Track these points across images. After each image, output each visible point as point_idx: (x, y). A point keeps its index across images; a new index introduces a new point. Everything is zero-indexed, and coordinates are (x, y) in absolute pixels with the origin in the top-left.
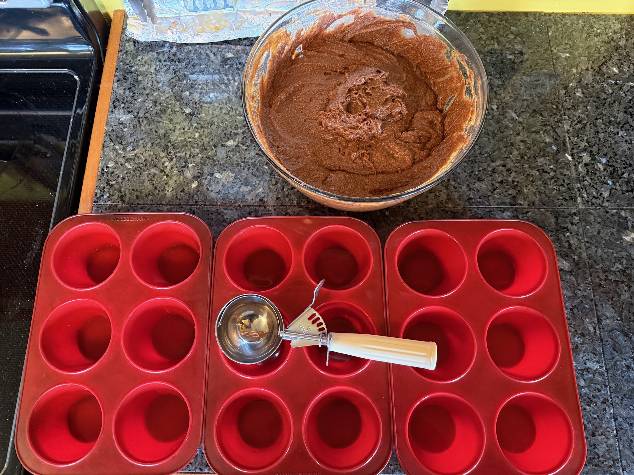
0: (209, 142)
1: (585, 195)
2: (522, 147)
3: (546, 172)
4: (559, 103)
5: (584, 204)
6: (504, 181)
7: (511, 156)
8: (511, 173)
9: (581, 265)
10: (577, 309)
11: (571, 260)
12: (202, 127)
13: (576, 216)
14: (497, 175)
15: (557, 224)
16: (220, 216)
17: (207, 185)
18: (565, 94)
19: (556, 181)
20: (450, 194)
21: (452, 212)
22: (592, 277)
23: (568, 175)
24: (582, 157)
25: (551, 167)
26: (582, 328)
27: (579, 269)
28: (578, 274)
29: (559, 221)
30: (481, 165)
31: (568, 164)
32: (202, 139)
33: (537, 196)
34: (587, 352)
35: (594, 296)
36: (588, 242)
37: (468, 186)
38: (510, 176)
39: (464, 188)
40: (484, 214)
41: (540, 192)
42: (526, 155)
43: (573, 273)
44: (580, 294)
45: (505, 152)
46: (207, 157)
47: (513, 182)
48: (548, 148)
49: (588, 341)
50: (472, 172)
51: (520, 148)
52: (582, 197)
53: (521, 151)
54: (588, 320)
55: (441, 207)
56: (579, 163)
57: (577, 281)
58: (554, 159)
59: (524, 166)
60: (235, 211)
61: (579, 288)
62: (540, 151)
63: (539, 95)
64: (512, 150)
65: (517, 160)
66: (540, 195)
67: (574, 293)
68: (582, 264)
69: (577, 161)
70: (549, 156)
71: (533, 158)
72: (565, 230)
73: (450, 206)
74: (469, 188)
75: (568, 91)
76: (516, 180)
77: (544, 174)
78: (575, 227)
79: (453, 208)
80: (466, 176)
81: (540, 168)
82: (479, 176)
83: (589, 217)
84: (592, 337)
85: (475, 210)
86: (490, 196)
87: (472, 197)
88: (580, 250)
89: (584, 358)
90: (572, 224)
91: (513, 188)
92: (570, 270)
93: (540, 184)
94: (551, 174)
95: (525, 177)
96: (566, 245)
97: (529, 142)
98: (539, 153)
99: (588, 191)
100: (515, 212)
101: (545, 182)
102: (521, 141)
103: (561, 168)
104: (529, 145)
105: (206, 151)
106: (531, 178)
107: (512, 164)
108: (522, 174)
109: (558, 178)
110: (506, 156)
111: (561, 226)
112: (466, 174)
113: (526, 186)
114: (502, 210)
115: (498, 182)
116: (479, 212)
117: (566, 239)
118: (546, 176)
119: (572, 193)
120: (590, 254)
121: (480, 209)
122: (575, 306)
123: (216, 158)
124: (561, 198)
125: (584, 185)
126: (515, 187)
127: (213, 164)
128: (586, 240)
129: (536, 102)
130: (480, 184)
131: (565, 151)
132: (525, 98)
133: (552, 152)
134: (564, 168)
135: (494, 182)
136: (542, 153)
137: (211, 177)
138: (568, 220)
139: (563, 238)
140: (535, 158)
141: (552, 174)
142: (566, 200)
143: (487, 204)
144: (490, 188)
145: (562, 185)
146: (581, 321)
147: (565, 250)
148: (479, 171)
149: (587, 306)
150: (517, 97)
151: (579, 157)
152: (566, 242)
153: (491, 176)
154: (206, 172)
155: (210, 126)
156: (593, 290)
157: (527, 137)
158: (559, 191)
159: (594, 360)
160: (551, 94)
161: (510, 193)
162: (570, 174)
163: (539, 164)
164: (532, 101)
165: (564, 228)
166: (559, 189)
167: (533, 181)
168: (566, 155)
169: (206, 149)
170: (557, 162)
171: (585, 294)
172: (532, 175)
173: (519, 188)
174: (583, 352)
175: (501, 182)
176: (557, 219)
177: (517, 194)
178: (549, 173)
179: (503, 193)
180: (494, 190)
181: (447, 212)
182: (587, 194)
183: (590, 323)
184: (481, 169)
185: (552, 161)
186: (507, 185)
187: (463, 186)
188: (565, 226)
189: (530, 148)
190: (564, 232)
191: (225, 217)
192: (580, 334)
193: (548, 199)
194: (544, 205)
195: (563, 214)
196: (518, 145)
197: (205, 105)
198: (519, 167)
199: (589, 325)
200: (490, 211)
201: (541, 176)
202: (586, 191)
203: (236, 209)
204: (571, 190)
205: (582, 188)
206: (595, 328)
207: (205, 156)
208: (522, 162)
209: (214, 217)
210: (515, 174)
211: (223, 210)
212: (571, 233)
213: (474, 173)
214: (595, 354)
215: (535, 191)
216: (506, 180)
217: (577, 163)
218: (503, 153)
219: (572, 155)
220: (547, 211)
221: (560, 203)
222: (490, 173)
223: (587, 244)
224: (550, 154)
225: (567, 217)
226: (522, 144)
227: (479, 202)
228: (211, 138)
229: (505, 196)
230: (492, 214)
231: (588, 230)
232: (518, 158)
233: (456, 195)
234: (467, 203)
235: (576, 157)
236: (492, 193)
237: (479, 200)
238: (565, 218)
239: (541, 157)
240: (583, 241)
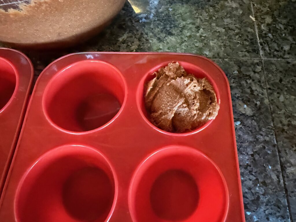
1: (267, 49)
2: (211, 10)
3: (232, 29)
5: (266, 55)
6: (192, 36)
7: (201, 17)
8: (199, 30)
9: (263, 110)
10: (259, 154)
11: (253, 105)
13: (258, 65)
14: (186, 31)
15: (240, 72)
19: (240, 37)
22: (275, 122)
24: (264, 19)
25: (237, 25)
26: (264, 176)
27: (261, 114)
28: (260, 119)
29: (242, 69)
31: (251, 23)
33: (222, 48)
34: (269, 204)
35: (277, 142)
36: (270, 89)
38: (198, 32)
41: (225, 45)
42: (215, 17)
43: (255, 118)
44: (261, 138)
45: (196, 14)
47: (201, 36)
48: (235, 12)
49: (271, 192)
51: (209, 11)
52: (265, 50)
53: (210, 13)
54: (270, 167)
56: (262, 23)
57: (259, 126)
58: (239, 20)
59: (212, 25)
61: (261, 132)
62: (227, 14)
64: (202, 12)
66: (225, 48)
67: (255, 138)
68: (264, 109)
69: (260, 22)
70: (235, 17)
71: (221, 19)
72: (247, 77)
76: (204, 35)
77: (230, 31)
78: (257, 76)
80: (159, 31)
81: (226, 26)
83: (272, 66)
84: (276, 187)
86: (178, 47)
87: (161, 47)
88: (262, 96)
89: (267, 212)
90: (255, 72)
91: (200, 42)
92: (252, 115)
93: (226, 39)
94: (235, 31)
95: (212, 33)
96: (248, 91)
97: (218, 7)
98: (226, 15)
99: (270, 45)
101: (230, 37)
102: (211, 6)
103: (246, 26)
104: (217, 9)
106: (218, 34)
107: (201, 23)
108: (209, 30)
109: (242, 35)
110: (196, 17)
111: (243, 74)
113: (212, 40)
115: (187, 36)
117: (248, 86)
118: (231, 33)
119: (255, 47)
120: (272, 100)
122: (256, 152)
124: (245, 50)
125: (266, 41)
126: (202, 41)
128: (268, 86)
130: (170, 37)
131: (250, 13)
133: (238, 14)
134: (248, 27)
135: (183, 37)
136: (228, 16)
138: (250, 69)
139: (245, 85)
141: (237, 31)
142: (248, 52)
145: (245, 40)
146: (263, 168)
147: (247, 95)
148: (171, 28)
149: (269, 152)
151: (262, 18)
152: (248, 88)
153: (181, 31)
156: (275, 135)
157: (216, 3)
158: (243, 45)
159: (278, 214)
161: (197, 45)
162: (253, 31)
163: (226, 24)
165: (247, 76)
166: (243, 43)
167: (219, 36)
168: (251, 16)
170: (242, 22)
171: (267, 139)
172: (219, 32)
173: (205, 42)
174: (265, 204)
175: (190, 37)
176: (240, 68)
177: (204, 46)
178: (234, 30)
179: (190, 45)
180: (183, 42)
182: (269, 47)
183: (273, 171)
184: (172, 26)
186: (195, 39)
188: (248, 73)
189: (218, 11)
190: (247, 79)
192: (262, 183)
193: (233, 51)
194: (229, 56)
195: (246, 63)
198: (208, 25)
199: (271, 173)
201: (227, 32)
202: (268, 45)
204: (254, 44)
205: (264, 43)
206: (278, 177)
208: (210, 22)
210: (203, 30)
212: (253, 80)
214: (279, 207)
215: (220, 44)
216: (195, 35)
217: (260, 23)
218: (193, 14)
219: (256, 17)
220: (231, 61)
221: (244, 54)
222: (180, 29)
223: (269, 91)
225: (250, 66)
226: (211, 8)
229: (192, 48)
231: (270, 78)
232: (207, 19)
235: (259, 19)
236: (180, 45)
237: (167, 50)
238: (248, 67)
239: (228, 18)
240: (265, 88)
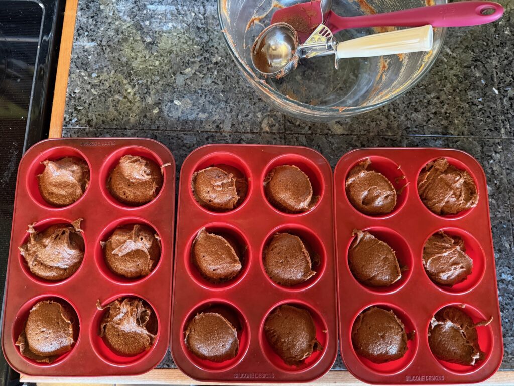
0: (168, 70)
1: (508, 126)
2: (455, 81)
3: (475, 104)
4: (489, 40)
5: (507, 134)
6: (438, 112)
7: (445, 89)
8: (444, 105)
9: (502, 190)
10: (496, 228)
11: (493, 185)
12: (161, 56)
13: (499, 145)
14: (432, 107)
15: (482, 152)
16: (180, 141)
17: (168, 111)
18: (495, 32)
19: (483, 113)
20: (390, 123)
21: (391, 139)
22: (511, 200)
23: (494, 107)
24: (507, 91)
25: (480, 99)
26: (500, 246)
27: (500, 193)
28: (499, 198)
29: (485, 149)
30: (417, 96)
31: (495, 97)
32: (162, 67)
33: (467, 126)
34: (503, 266)
35: (511, 217)
36: (508, 169)
37: (406, 116)
38: (443, 108)
39: (402, 118)
40: (419, 142)
41: (469, 123)
42: (458, 89)
43: (495, 197)
44: (499, 215)
45: (439, 85)
46: (166, 84)
47: (446, 113)
48: (478, 82)
49: (504, 257)
50: (410, 103)
51: (453, 82)
52: (506, 128)
53: (453, 84)
54: (505, 238)
55: (381, 135)
56: (505, 97)
57: (498, 204)
58: (482, 93)
59: (456, 99)
60: (194, 136)
61: (499, 209)
62: (471, 85)
63: (472, 32)
64: (446, 83)
65: (450, 92)
66: (469, 125)
67: (494, 214)
68: (503, 188)
69: (503, 95)
70: (478, 90)
71: (464, 91)
72: (490, 158)
73: (389, 134)
74: (406, 118)
75: (498, 29)
76: (448, 112)
77: (473, 106)
78: (498, 156)
79: (392, 136)
80: (405, 107)
81: (470, 101)
82: (416, 107)
83: (511, 146)
84: (508, 253)
85: (412, 138)
86: (425, 126)
87: (409, 125)
88: (502, 176)
89: (500, 271)
90: (496, 152)
91: (445, 119)
92: (492, 194)
93: (469, 116)
94: (479, 107)
95: (457, 109)
96: (490, 171)
97: (461, 76)
98: (470, 87)
99: (511, 123)
100: (446, 141)
101: (473, 114)
102: (454, 75)
103: (488, 101)
104: (461, 79)
105: (166, 79)
106: (462, 110)
107: (445, 97)
108: (453, 106)
109: (485, 111)
110: (440, 89)
111: (486, 155)
112: (404, 105)
113: (457, 117)
114: (435, 138)
115: (432, 113)
116: (414, 140)
117: (490, 166)
118: (475, 108)
119: (497, 125)
120: (510, 180)
121: (416, 138)
122: (494, 226)
123: (175, 85)
124: (487, 128)
125: (508, 117)
126: (447, 118)
127: (173, 91)
128: (507, 167)
129: (469, 39)
130: (416, 114)
131: (493, 85)
132: (458, 34)
133: (482, 86)
134: (491, 101)
135: (429, 113)
136: (472, 87)
137: (171, 104)
138: (492, 149)
139: (487, 165)
140: (466, 91)
141: (480, 106)
142: (491, 130)
143: (422, 133)
144: (425, 118)
145: (488, 117)
146: (499, 239)
147: (488, 176)
148: (416, 102)
149: (505, 226)
150: (452, 34)
151: (505, 91)
152: (490, 169)
153: (426, 107)
154: (167, 99)
155: (170, 55)
156: (511, 211)
157: (460, 71)
158: (486, 122)
159: (508, 272)
160: (482, 32)
161: (442, 123)
162: (496, 106)
163: (470, 97)
164: (465, 38)
165: (489, 156)
166: (486, 120)
167: (463, 113)
168: (494, 89)
169: (165, 77)
170: (485, 95)
171: (504, 215)
172: (463, 107)
173: (450, 119)
174: (499, 265)
175: (435, 113)
176: (483, 148)
177: (449, 124)
178: (478, 106)
179: (436, 123)
180: (429, 120)
181: (386, 140)
182: (510, 125)
183: (507, 241)
184: (417, 100)
185: (481, 94)
186: (440, 116)
187: (402, 116)
188: (490, 154)
189: (462, 82)
191: (185, 142)
192: (498, 250)
193: (476, 130)
194: (472, 134)
195: (488, 143)
196: (451, 79)
197: (165, 34)
198: (452, 100)
199: (506, 242)
200: (424, 140)
201: (471, 108)
202: (509, 122)
203: (195, 135)
204: (496, 122)
205: (506, 120)
206: (510, 245)
207: (164, 83)
208: (454, 95)
209: (174, 141)
210: (447, 105)
211: (182, 135)
212: (494, 161)
213: (411, 104)
214: (509, 268)
215: (464, 122)
216: (440, 112)
217: (502, 97)
218: (437, 86)
219: (499, 89)
220: (475, 140)
221: (486, 133)
222: (425, 104)
223: (508, 171)
224: (479, 88)
225: (492, 146)
226: (455, 78)
227: (415, 131)
228: (170, 67)
229: (438, 126)
230: (426, 142)
231: (510, 158)
232: (451, 91)
233: (395, 124)
234: (405, 132)
235: (502, 91)
236: (427, 123)
237: (415, 129)
238: (490, 147)
239: (471, 90)
240: (504, 168)
